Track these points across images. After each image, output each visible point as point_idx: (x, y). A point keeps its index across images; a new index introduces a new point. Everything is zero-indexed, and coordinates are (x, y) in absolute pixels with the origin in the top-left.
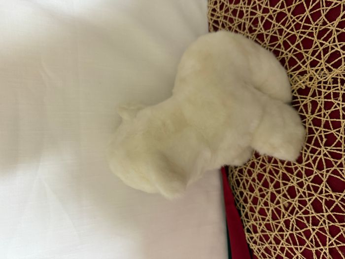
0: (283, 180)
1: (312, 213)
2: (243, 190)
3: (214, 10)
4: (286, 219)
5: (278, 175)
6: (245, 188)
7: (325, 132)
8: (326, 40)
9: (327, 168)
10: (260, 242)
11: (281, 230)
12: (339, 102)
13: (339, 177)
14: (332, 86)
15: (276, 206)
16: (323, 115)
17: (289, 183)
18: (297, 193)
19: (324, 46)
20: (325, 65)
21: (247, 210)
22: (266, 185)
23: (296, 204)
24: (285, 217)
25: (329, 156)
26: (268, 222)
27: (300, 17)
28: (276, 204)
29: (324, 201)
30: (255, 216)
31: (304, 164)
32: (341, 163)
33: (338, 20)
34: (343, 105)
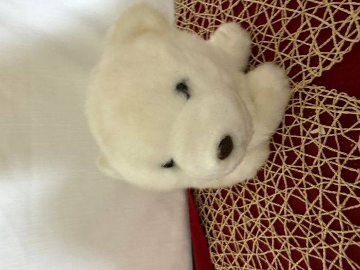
0: (245, 197)
1: (274, 235)
2: (207, 207)
4: (250, 239)
5: (241, 193)
6: (209, 205)
7: (286, 149)
8: (287, 52)
9: (288, 187)
10: (225, 263)
11: (244, 251)
12: (300, 118)
13: (300, 198)
14: (293, 100)
15: (240, 225)
16: (283, 130)
17: (252, 202)
18: (259, 212)
19: (285, 59)
21: (212, 228)
22: (229, 202)
23: (258, 225)
24: (248, 237)
25: (291, 174)
26: (232, 242)
27: (262, 27)
28: (240, 223)
29: (285, 222)
30: (219, 234)
31: (266, 181)
32: (302, 183)
33: (299, 31)
34: (303, 121)
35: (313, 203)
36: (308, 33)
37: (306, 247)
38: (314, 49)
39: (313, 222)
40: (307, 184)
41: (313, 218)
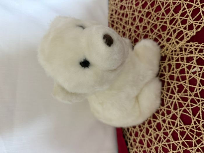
0: (153, 118)
1: (172, 141)
4: (156, 146)
7: (177, 83)
8: (174, 25)
9: (179, 108)
12: (184, 63)
13: (187, 114)
14: (179, 53)
16: (175, 72)
17: (157, 121)
18: (162, 127)
19: (174, 29)
20: (175, 40)
21: (132, 141)
23: (161, 135)
24: (155, 144)
25: (180, 99)
26: (145, 149)
27: (159, 13)
28: (150, 136)
29: (179, 132)
30: (136, 144)
31: (166, 106)
32: (188, 104)
33: (181, 12)
34: (187, 65)
35: (196, 117)
36: (186, 12)
37: (193, 147)
38: (190, 20)
39: (196, 129)
40: (191, 105)
41: (196, 127)
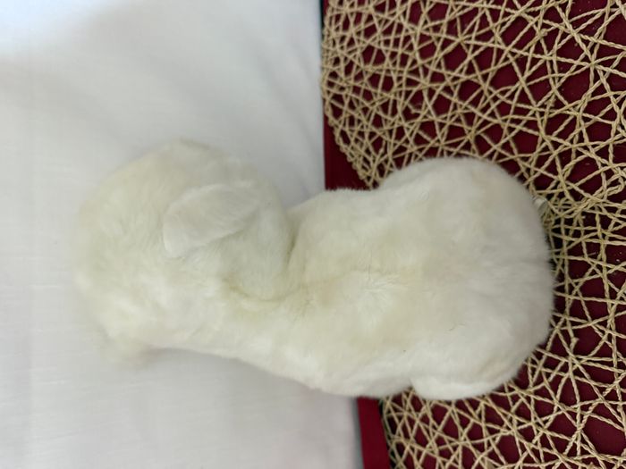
0: (488, 421)
2: (402, 440)
3: (334, 75)
5: (478, 411)
6: (407, 436)
7: (574, 324)
8: (563, 135)
9: (582, 400)
12: (600, 263)
13: (610, 422)
14: (582, 228)
16: (567, 288)
17: (502, 430)
18: (520, 451)
19: (560, 149)
20: (568, 185)
22: (451, 430)
25: (586, 375)
27: (507, 90)
31: (532, 389)
32: (613, 391)
33: (587, 98)
34: (608, 269)
36: (607, 101)
38: (620, 129)
